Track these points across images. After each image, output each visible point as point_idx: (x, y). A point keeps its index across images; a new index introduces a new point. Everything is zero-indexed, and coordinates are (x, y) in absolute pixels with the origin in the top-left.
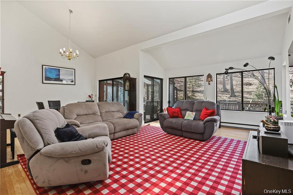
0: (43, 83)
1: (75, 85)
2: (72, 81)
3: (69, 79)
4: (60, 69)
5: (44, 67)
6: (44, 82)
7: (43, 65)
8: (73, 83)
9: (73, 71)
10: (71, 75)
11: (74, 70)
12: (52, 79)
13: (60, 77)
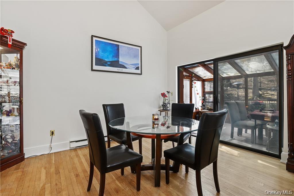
0: (92, 70)
1: (141, 74)
2: (137, 68)
3: (132, 65)
4: (119, 45)
5: (94, 39)
6: (94, 68)
7: (92, 36)
8: (139, 71)
9: (138, 50)
10: (136, 56)
11: (139, 48)
12: (106, 62)
13: (120, 60)
